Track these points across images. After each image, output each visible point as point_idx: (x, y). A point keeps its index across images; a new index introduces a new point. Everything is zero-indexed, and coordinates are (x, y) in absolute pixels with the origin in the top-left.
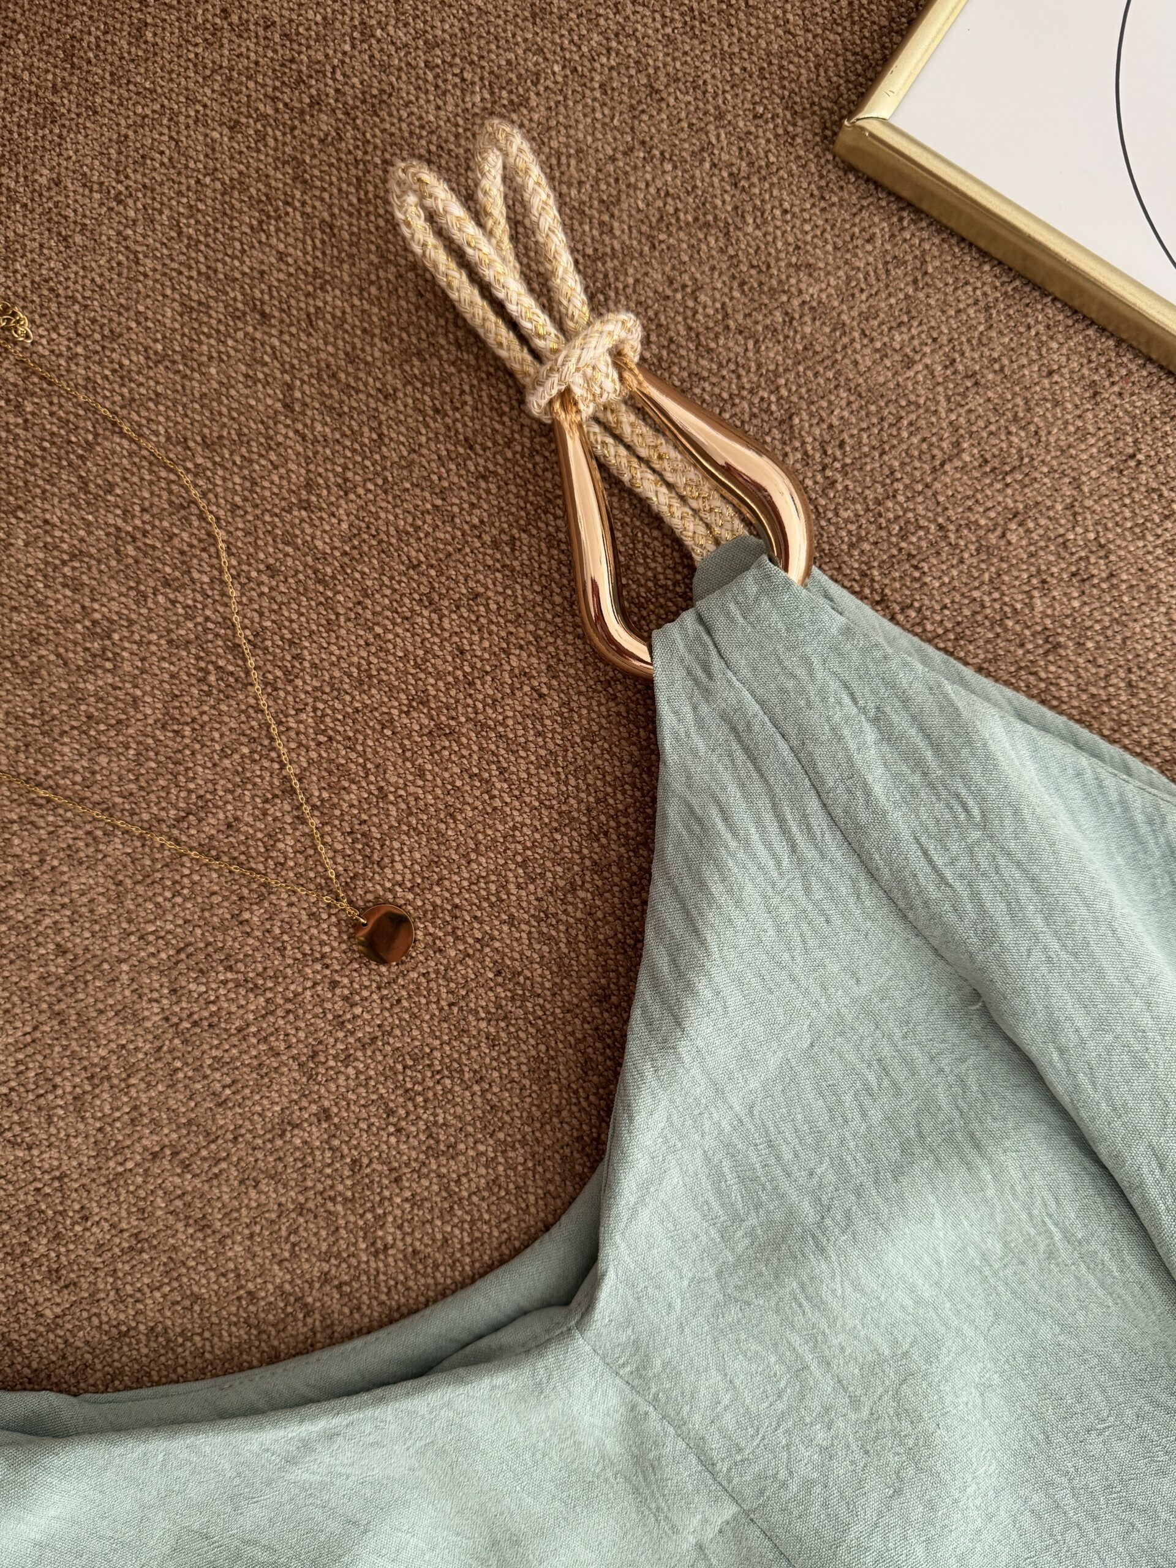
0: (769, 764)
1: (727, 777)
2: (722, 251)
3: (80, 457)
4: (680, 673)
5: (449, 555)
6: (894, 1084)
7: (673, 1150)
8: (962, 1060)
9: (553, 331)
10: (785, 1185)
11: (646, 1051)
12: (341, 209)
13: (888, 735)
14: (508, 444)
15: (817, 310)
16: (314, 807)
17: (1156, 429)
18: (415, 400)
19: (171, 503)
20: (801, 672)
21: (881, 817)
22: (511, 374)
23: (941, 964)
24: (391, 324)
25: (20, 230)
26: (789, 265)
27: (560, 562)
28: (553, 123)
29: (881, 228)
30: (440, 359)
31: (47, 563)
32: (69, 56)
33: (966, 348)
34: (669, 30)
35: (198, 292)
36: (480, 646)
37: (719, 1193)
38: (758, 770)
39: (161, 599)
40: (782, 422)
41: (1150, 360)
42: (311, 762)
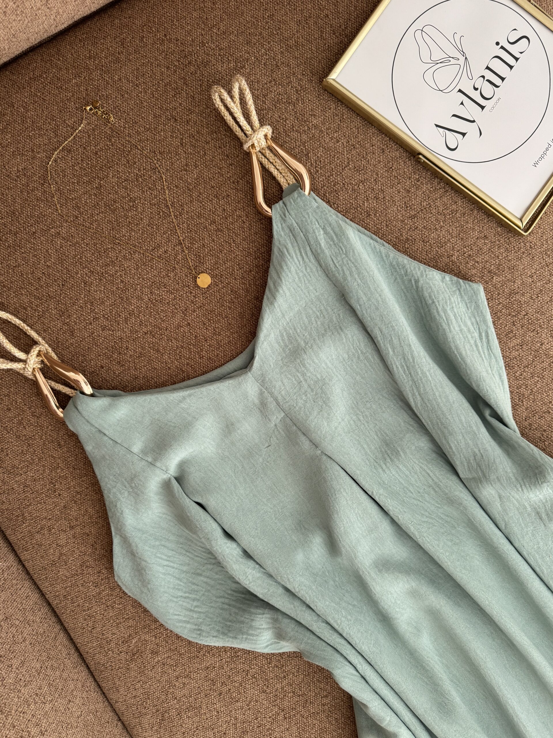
0: (298, 238)
1: (288, 242)
2: (293, 110)
3: (127, 154)
4: (278, 216)
5: (222, 185)
6: (323, 316)
7: (272, 329)
8: (339, 310)
9: (251, 130)
10: (298, 337)
11: (267, 305)
12: (196, 92)
13: (326, 232)
14: (237, 157)
15: (316, 127)
16: (186, 248)
17: (397, 161)
18: (214, 144)
19: (151, 168)
20: (306, 216)
21: (323, 251)
22: (239, 139)
23: (336, 288)
24: (208, 124)
25: (110, 92)
26: (309, 114)
27: (250, 188)
28: (251, 73)
29: (333, 106)
30: (221, 134)
31: (118, 182)
32: (123, 44)
33: (352, 138)
34: (282, 50)
35: (158, 112)
36: (229, 208)
37: (283, 340)
38: (296, 240)
39: (148, 193)
40: (306, 155)
41: (397, 143)
42: (186, 236)
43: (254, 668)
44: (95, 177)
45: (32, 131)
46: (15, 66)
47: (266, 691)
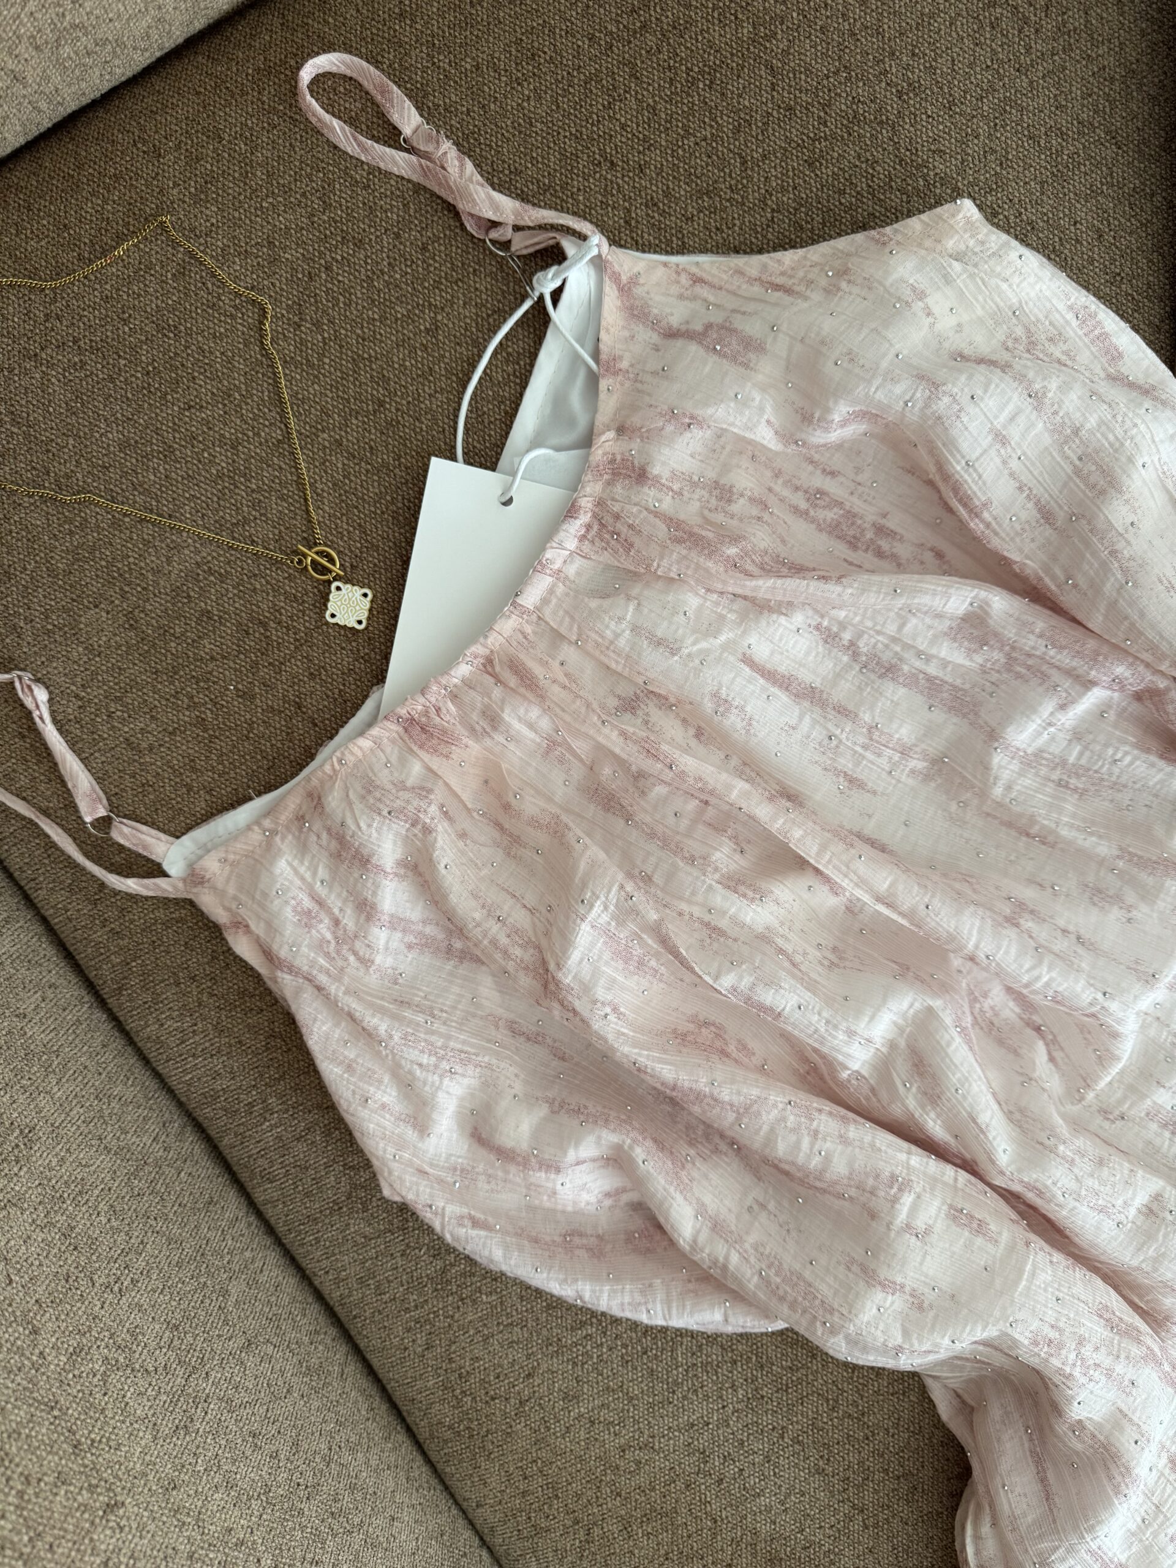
43: (797, 1422)
44: (423, 306)
45: (267, 196)
46: (218, 42)
47: (823, 1470)
